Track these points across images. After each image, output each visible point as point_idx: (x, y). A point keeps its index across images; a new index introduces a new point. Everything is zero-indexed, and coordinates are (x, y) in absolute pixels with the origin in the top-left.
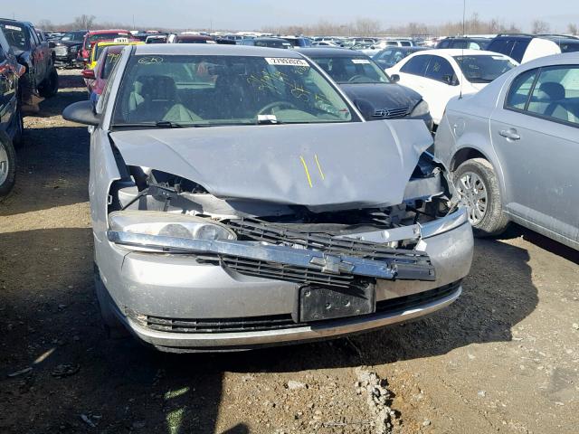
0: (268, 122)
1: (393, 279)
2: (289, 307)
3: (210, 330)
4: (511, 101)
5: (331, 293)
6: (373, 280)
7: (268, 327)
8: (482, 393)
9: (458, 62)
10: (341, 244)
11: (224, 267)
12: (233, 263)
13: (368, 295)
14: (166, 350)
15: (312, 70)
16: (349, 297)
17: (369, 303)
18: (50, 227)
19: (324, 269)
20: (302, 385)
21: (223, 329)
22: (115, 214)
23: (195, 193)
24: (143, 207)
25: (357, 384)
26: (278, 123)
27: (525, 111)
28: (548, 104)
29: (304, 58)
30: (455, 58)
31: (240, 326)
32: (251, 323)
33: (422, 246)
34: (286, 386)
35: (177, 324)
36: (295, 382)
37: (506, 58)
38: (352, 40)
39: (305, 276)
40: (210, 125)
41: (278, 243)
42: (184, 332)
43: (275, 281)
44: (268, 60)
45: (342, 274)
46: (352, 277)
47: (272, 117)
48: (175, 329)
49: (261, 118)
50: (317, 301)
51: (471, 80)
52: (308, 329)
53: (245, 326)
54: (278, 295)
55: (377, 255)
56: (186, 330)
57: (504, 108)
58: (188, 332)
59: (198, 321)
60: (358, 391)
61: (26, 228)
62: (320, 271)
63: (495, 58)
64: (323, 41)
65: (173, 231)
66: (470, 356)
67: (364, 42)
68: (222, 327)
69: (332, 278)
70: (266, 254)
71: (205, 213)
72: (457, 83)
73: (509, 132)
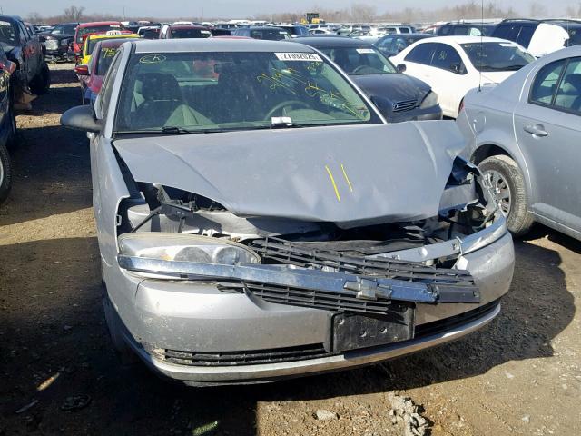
0: (282, 126)
1: (435, 303)
2: (321, 337)
3: (235, 363)
4: (536, 94)
5: (366, 321)
6: (412, 305)
7: (297, 357)
8: (526, 418)
9: (465, 49)
10: (376, 265)
11: (249, 295)
12: (259, 290)
13: (407, 320)
15: (325, 65)
16: (385, 323)
17: (407, 329)
18: (50, 238)
19: (360, 294)
20: (332, 415)
21: (249, 361)
22: (125, 236)
23: (212, 210)
24: (156, 227)
25: (391, 413)
26: (294, 126)
27: (552, 106)
28: (575, 97)
29: (316, 53)
30: (462, 45)
31: (267, 358)
32: (280, 354)
33: (462, 264)
34: (316, 417)
36: (325, 411)
37: (514, 44)
38: (349, 27)
39: (339, 303)
40: (221, 130)
41: (307, 266)
42: (206, 366)
43: (305, 309)
44: (278, 55)
45: (379, 299)
46: (390, 302)
47: (287, 120)
48: (196, 362)
49: (276, 120)
50: (351, 329)
51: (480, 69)
52: (341, 358)
53: (272, 357)
54: (311, 323)
55: (415, 276)
56: (208, 363)
57: (529, 102)
58: (210, 366)
59: (221, 353)
60: (394, 420)
61: (25, 239)
62: (354, 296)
63: (503, 45)
64: (319, 29)
65: (190, 256)
67: (361, 29)
68: (247, 359)
69: (368, 304)
70: (295, 280)
71: (224, 233)
72: (465, 72)
73: (535, 128)
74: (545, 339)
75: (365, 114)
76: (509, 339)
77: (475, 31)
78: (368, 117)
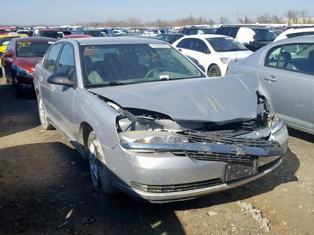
0: (165, 79)
2: (219, 175)
3: (180, 190)
5: (239, 166)
6: (257, 157)
7: (207, 186)
8: (301, 206)
10: (241, 140)
12: (193, 154)
13: (255, 165)
14: (154, 202)
15: (172, 50)
16: (247, 167)
17: (255, 169)
19: (238, 154)
20: (216, 213)
21: (187, 189)
24: (133, 129)
25: (243, 210)
26: (170, 79)
27: (277, 67)
31: (194, 186)
32: (201, 184)
33: (272, 138)
34: (209, 215)
35: (164, 188)
36: (213, 212)
37: (231, 38)
38: (132, 29)
39: (229, 158)
40: (138, 82)
41: (211, 142)
42: (168, 192)
43: (212, 162)
44: (151, 45)
45: (246, 155)
46: (250, 157)
47: (167, 77)
48: (163, 191)
49: (161, 77)
50: (233, 170)
51: (217, 51)
52: (225, 185)
53: (197, 186)
54: (217, 169)
55: (257, 144)
56: (168, 191)
57: (265, 66)
58: (170, 192)
59: (175, 185)
60: (245, 213)
62: (235, 155)
63: (226, 39)
65: (156, 140)
66: (283, 189)
67: (139, 31)
68: (186, 188)
69: (242, 158)
70: (209, 148)
71: (164, 130)
72: (210, 53)
73: (270, 78)
74: (293, 174)
75: (197, 73)
76: (277, 175)
77: (200, 32)
78: (199, 75)
